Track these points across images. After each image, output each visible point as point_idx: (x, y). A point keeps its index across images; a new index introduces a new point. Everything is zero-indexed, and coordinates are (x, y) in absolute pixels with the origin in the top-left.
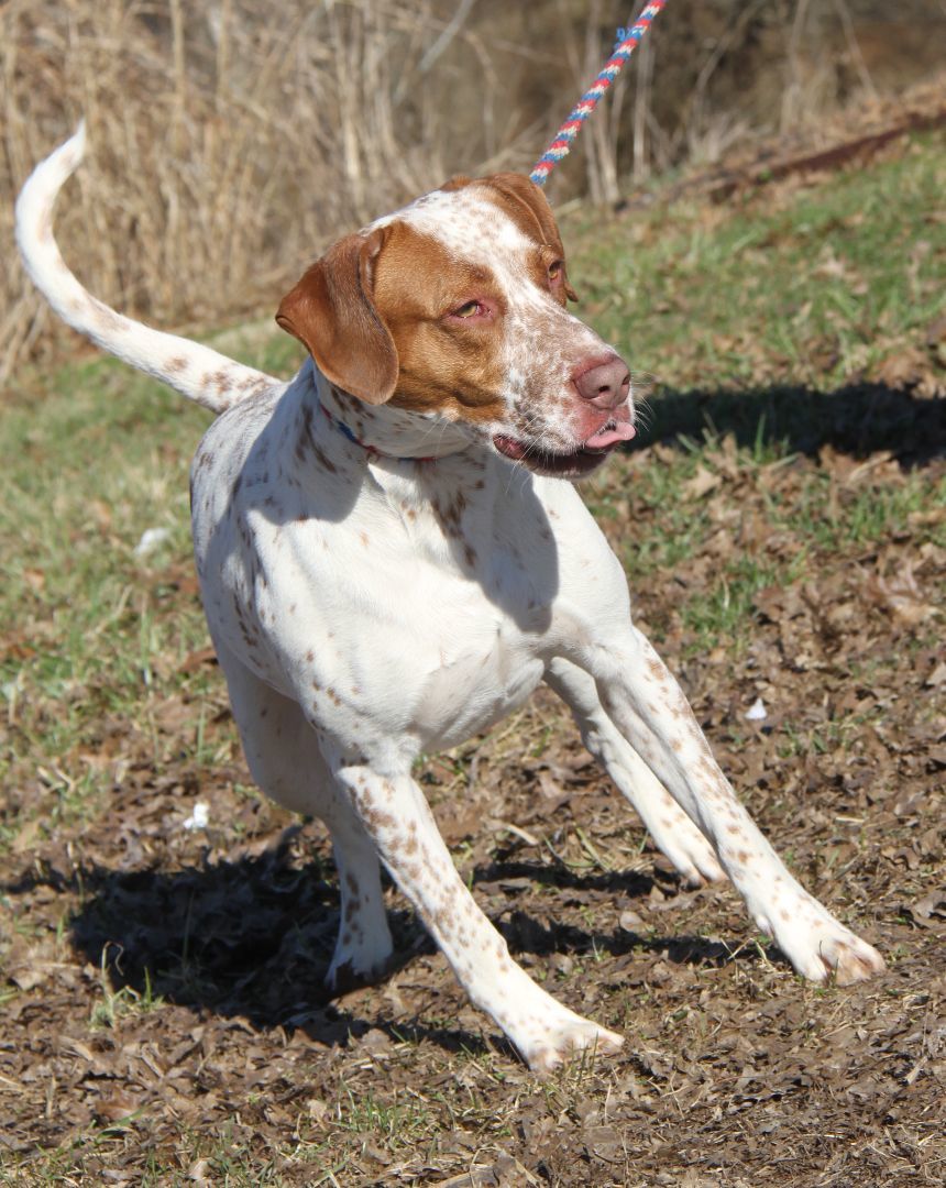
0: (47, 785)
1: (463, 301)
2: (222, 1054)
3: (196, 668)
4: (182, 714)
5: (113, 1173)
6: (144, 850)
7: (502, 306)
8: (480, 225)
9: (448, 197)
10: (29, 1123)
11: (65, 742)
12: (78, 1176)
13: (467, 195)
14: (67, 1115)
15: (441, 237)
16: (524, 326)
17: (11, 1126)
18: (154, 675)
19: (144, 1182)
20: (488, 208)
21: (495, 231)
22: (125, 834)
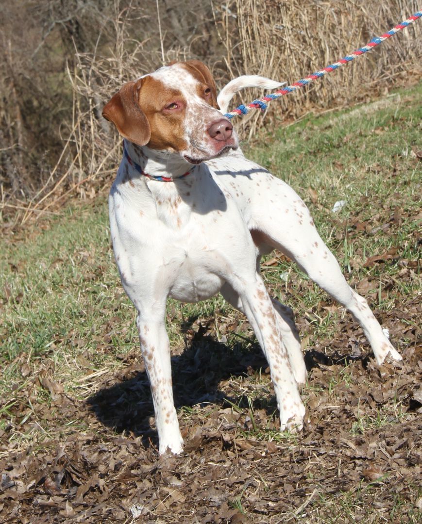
0: (309, 321)
1: (169, 103)
2: (418, 447)
3: (372, 265)
4: (368, 286)
5: (378, 504)
6: (361, 350)
7: (184, 104)
8: (179, 76)
9: (168, 68)
10: (330, 480)
11: (315, 300)
12: (361, 505)
13: (175, 66)
14: (348, 476)
15: (163, 80)
16: (193, 112)
17: (322, 481)
18: (352, 268)
19: (394, 508)
20: (182, 70)
21: (184, 78)
22: (350, 343)
